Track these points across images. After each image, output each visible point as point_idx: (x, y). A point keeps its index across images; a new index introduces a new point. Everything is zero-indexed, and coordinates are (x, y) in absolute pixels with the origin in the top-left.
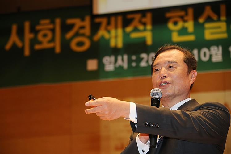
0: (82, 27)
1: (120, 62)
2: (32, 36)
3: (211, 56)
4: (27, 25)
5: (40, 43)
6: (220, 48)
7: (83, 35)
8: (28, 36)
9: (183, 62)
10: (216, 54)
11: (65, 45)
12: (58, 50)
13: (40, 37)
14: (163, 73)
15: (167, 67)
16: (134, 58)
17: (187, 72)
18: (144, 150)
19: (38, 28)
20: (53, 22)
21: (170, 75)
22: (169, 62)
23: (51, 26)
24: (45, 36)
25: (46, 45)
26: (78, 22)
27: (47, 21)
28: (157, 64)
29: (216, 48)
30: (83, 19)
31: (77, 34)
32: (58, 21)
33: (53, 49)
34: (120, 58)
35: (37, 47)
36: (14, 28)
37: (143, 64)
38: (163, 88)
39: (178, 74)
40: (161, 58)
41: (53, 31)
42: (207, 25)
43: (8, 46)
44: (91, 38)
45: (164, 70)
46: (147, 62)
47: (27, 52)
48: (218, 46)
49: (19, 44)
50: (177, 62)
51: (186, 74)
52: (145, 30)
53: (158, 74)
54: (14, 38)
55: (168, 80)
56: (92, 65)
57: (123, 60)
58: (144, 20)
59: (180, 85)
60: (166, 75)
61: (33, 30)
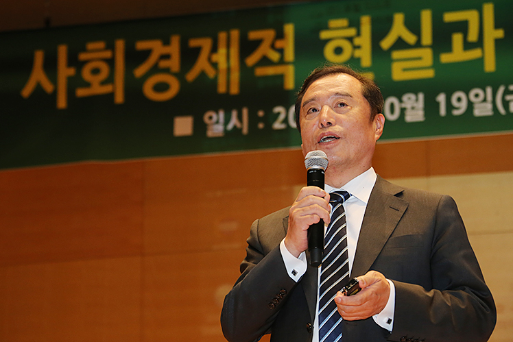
0: (166, 57)
1: (234, 121)
2: (72, 71)
3: (403, 110)
4: (62, 51)
5: (87, 85)
6: (421, 96)
7: (167, 71)
8: (65, 72)
9: (362, 97)
10: (413, 108)
11: (134, 88)
12: (119, 98)
13: (86, 74)
14: (326, 116)
15: (333, 104)
16: (261, 114)
17: (369, 116)
18: (296, 270)
19: (83, 57)
20: (111, 47)
21: (339, 121)
22: (337, 94)
23: (108, 54)
24: (96, 71)
25: (98, 89)
26: (157, 47)
27: (101, 45)
28: (313, 100)
29: (413, 96)
30: (167, 42)
31: (155, 70)
32: (120, 45)
33: (111, 96)
34: (234, 114)
35: (81, 92)
36: (39, 57)
37: (278, 125)
38: (327, 148)
39: (355, 121)
40: (320, 88)
41: (111, 62)
42: (396, 55)
43: (27, 92)
44: (180, 76)
45: (328, 112)
46: (286, 121)
47: (62, 103)
48: (416, 93)
49: (49, 87)
50: (352, 95)
51: (368, 120)
52: (282, 62)
53: (315, 119)
54: (38, 76)
55: (337, 130)
56: (183, 126)
57: (240, 118)
58: (279, 44)
59: (359, 142)
60: (331, 120)
61: (74, 62)
